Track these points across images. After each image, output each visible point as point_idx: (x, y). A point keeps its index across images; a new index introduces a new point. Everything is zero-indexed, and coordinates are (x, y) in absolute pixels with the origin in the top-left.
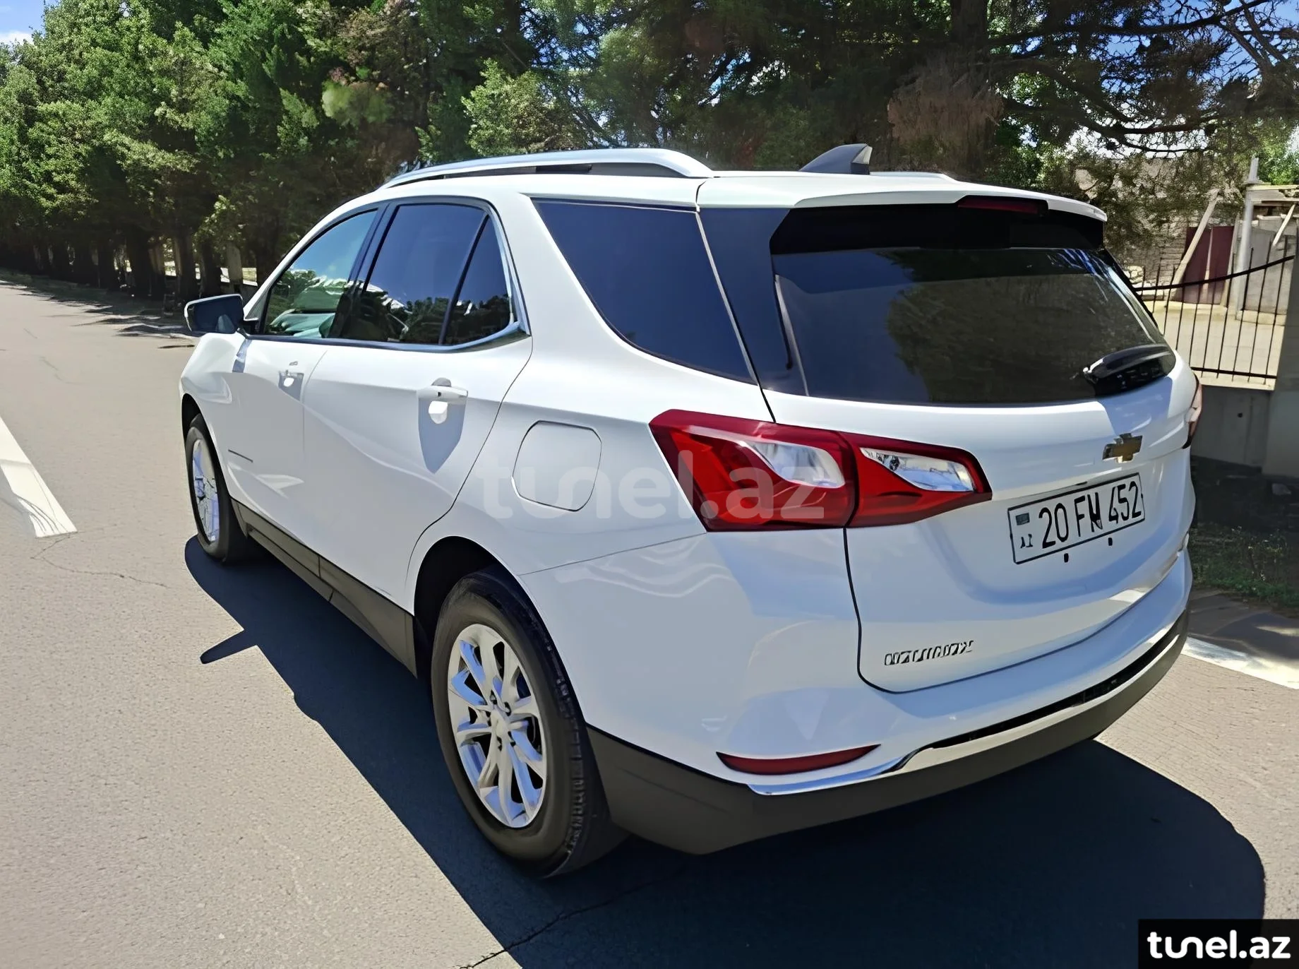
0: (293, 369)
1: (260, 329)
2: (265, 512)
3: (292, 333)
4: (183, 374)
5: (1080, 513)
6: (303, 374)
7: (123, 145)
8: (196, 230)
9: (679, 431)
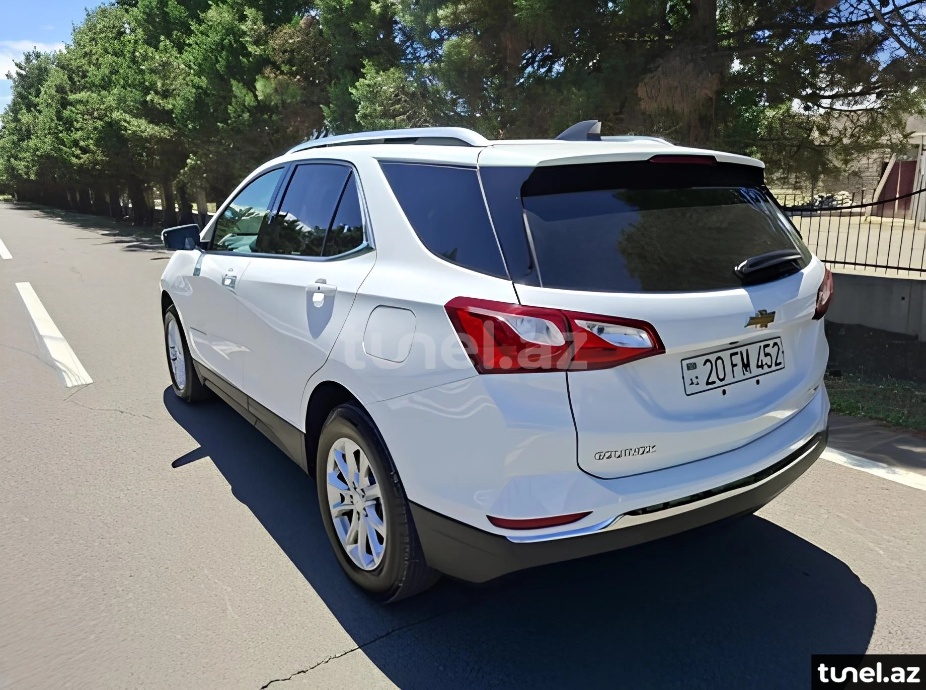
0: (230, 274)
1: (210, 247)
2: (215, 369)
3: (232, 249)
4: (162, 278)
5: (734, 363)
6: (236, 277)
7: (125, 121)
8: (175, 177)
9: (462, 310)
